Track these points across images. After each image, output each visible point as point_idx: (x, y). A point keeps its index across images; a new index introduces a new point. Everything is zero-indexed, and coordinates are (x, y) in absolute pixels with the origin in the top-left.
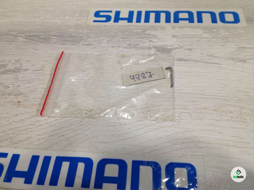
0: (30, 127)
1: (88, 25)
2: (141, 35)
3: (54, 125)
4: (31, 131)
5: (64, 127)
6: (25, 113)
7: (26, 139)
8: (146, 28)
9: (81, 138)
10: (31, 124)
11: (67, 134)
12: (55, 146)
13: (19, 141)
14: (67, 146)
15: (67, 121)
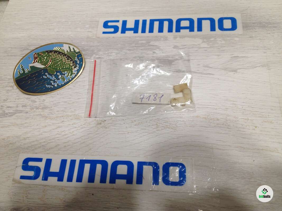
0: (57, 136)
1: (98, 37)
2: (146, 46)
3: (76, 134)
4: (59, 140)
5: (84, 136)
6: (53, 124)
7: (56, 147)
8: (150, 39)
9: (97, 144)
10: (57, 134)
11: (87, 141)
12: (78, 151)
13: (50, 148)
14: (87, 151)
15: (86, 130)
